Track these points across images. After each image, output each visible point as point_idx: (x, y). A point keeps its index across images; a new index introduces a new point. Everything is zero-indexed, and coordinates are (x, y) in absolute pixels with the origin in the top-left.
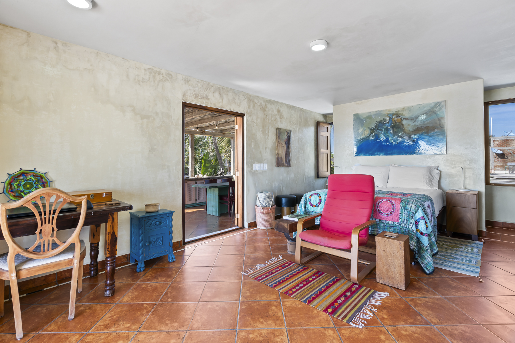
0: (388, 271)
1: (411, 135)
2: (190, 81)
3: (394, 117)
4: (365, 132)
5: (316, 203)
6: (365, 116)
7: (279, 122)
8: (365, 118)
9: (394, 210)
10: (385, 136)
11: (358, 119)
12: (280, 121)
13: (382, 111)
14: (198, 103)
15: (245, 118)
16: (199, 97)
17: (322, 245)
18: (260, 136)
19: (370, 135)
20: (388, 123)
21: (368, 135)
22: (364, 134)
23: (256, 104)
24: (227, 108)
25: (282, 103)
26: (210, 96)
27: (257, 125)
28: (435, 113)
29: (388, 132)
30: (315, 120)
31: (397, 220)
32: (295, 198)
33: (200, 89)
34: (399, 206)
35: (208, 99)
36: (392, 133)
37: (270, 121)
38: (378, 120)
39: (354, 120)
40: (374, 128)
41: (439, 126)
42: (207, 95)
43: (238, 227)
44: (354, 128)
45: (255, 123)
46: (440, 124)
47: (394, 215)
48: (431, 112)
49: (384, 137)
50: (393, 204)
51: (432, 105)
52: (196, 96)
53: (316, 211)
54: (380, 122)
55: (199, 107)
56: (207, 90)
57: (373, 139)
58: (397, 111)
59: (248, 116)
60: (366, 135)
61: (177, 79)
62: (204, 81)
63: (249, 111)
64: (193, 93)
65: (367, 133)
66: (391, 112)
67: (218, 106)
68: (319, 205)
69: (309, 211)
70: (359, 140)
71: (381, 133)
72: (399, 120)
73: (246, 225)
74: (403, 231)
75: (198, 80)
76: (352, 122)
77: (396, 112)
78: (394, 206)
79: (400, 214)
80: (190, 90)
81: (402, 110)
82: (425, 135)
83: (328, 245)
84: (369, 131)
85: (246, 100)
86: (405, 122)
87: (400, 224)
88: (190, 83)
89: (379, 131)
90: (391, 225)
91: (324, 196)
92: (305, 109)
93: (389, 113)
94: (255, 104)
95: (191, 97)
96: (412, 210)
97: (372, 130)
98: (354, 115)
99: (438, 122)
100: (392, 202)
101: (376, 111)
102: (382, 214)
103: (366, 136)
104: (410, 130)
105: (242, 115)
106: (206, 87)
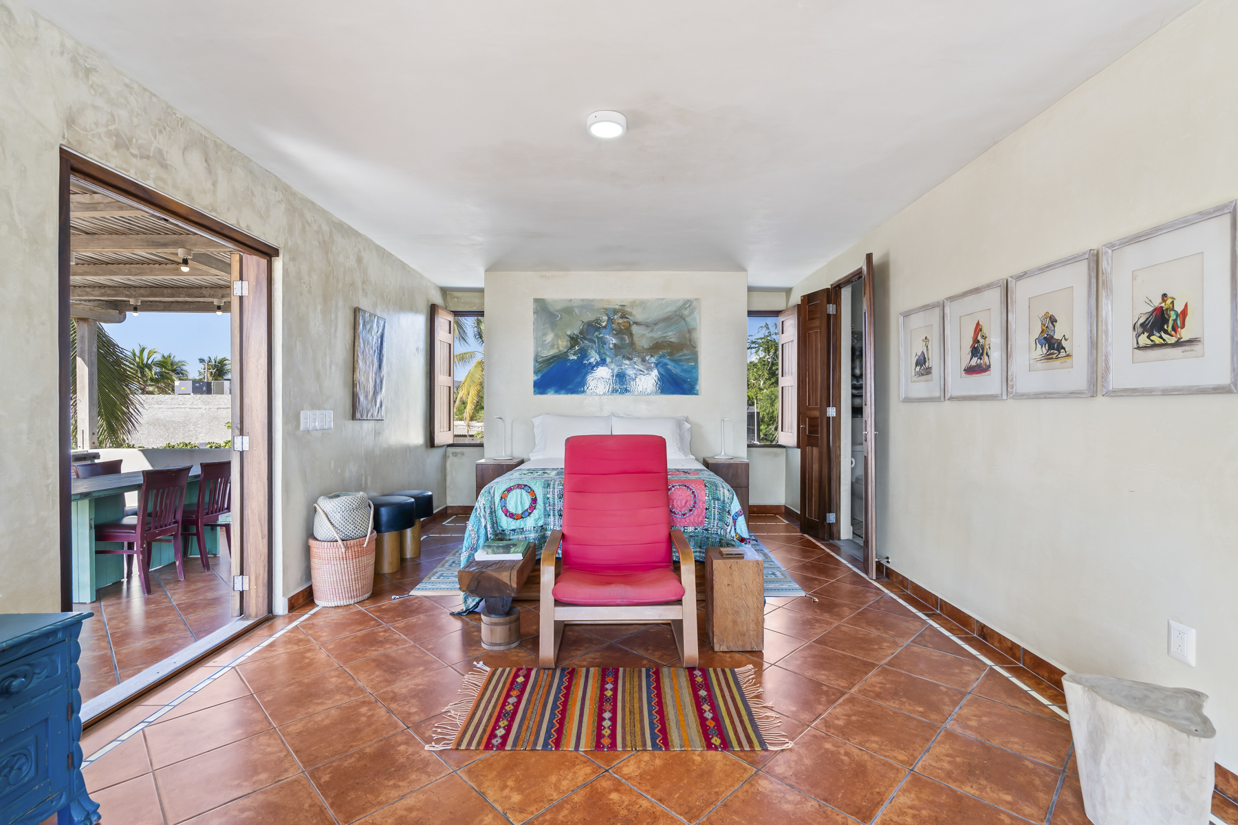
0: (735, 622)
1: (645, 357)
2: (95, 70)
3: (616, 317)
4: (560, 343)
5: (522, 507)
6: (559, 307)
7: (360, 291)
8: (559, 311)
9: (695, 503)
10: (599, 353)
11: (543, 309)
12: (363, 289)
13: (593, 300)
14: (127, 171)
15: (278, 264)
16: (135, 151)
17: (623, 603)
18: (317, 325)
19: (570, 349)
20: (605, 327)
21: (565, 350)
22: (556, 346)
23: (308, 223)
24: (228, 218)
25: (366, 240)
26: (174, 156)
27: (310, 292)
28: (683, 318)
29: (605, 346)
30: (428, 301)
31: (702, 523)
32: (412, 503)
33: (135, 121)
34: (704, 495)
35: (164, 166)
36: (612, 349)
37: (340, 286)
38: (586, 320)
39: (534, 313)
40: (577, 336)
41: (689, 344)
42: (160, 152)
43: (247, 618)
44: (535, 330)
45: (304, 283)
46: (690, 340)
47: (696, 513)
48: (678, 315)
49: (598, 356)
50: (693, 492)
51: (680, 304)
52: (122, 143)
53: (523, 529)
54: (589, 324)
55: (132, 189)
56: (160, 132)
57: (575, 358)
58: (622, 306)
59: (287, 257)
60: (561, 348)
61: (36, 39)
62: (153, 94)
63: (290, 243)
64: (107, 126)
65: (563, 344)
66: (611, 307)
67: (201, 204)
68: (530, 514)
69: (503, 531)
70: (545, 358)
71: (592, 348)
72: (626, 324)
73: (281, 606)
74: (712, 542)
75: (127, 81)
76: (530, 316)
77: (620, 307)
78: (695, 496)
79: (706, 509)
80: (94, 107)
81: (631, 306)
82: (668, 357)
83: (636, 601)
84: (567, 341)
85: (283, 206)
86: (635, 329)
87: (706, 530)
88: (94, 78)
89: (587, 342)
90: (691, 534)
91: (541, 489)
92: (411, 268)
93: (606, 306)
94: (307, 225)
95: (100, 138)
96: (726, 499)
97: (574, 340)
98: (536, 301)
99: (688, 336)
100: (691, 489)
101: (583, 300)
102: (675, 514)
103: (560, 351)
104: (643, 346)
105: (269, 253)
106: (160, 120)
